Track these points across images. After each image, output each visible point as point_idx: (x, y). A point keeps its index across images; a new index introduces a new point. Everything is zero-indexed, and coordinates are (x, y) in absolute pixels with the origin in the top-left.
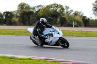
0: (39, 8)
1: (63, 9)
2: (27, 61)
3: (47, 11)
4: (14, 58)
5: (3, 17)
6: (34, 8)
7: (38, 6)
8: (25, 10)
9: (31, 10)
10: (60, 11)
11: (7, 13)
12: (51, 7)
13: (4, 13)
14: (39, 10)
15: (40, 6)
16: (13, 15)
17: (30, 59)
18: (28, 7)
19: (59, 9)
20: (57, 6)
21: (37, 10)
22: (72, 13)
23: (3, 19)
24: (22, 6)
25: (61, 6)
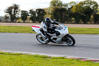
1: (97, 5)
2: (60, 60)
5: (35, 14)
6: (66, 5)
7: (71, 3)
8: (58, 7)
9: (63, 7)
11: (40, 10)
12: (84, 3)
13: (37, 10)
14: (72, 7)
15: (73, 2)
16: (45, 13)
17: (63, 58)
18: (61, 4)
19: (92, 5)
20: (91, 3)
21: (69, 7)
23: (35, 17)
24: (54, 3)
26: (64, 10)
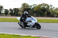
0: (34, 6)
1: (49, 7)
2: (27, 37)
3: (39, 8)
4: (20, 36)
5: (13, 11)
6: (31, 6)
7: (34, 5)
8: (26, 7)
9: (29, 7)
10: (47, 8)
11: (16, 9)
12: (42, 5)
13: (14, 9)
14: (34, 7)
15: (35, 5)
16: (19, 10)
17: (29, 36)
18: (28, 6)
19: (46, 6)
20: (45, 5)
21: (33, 7)
22: (54, 9)
24: (24, 5)
25: (47, 5)
26: (30, 9)
